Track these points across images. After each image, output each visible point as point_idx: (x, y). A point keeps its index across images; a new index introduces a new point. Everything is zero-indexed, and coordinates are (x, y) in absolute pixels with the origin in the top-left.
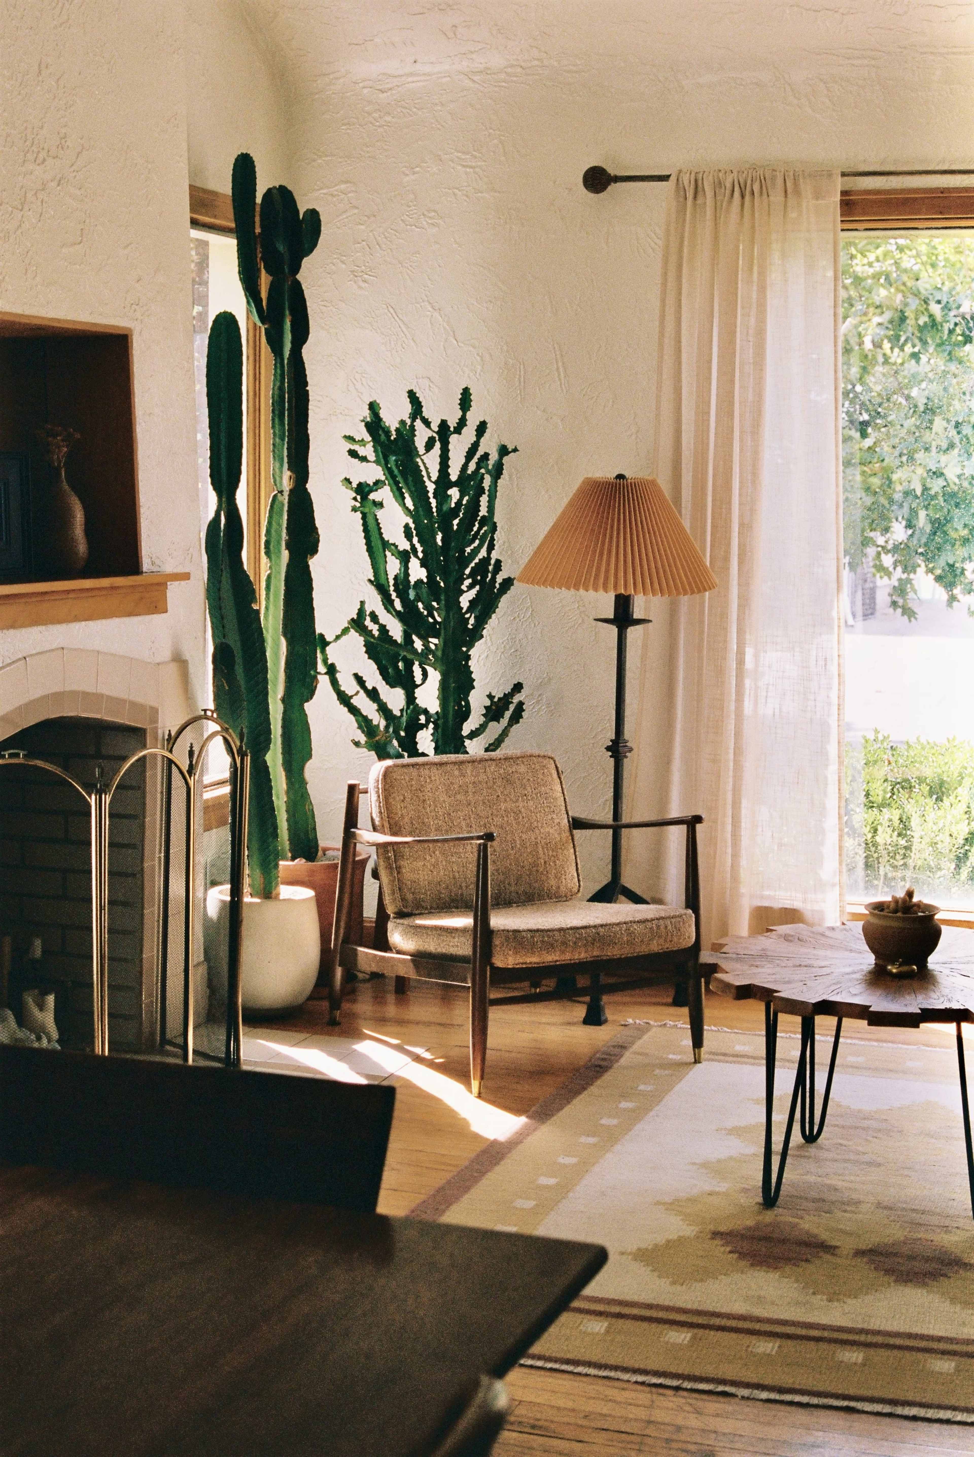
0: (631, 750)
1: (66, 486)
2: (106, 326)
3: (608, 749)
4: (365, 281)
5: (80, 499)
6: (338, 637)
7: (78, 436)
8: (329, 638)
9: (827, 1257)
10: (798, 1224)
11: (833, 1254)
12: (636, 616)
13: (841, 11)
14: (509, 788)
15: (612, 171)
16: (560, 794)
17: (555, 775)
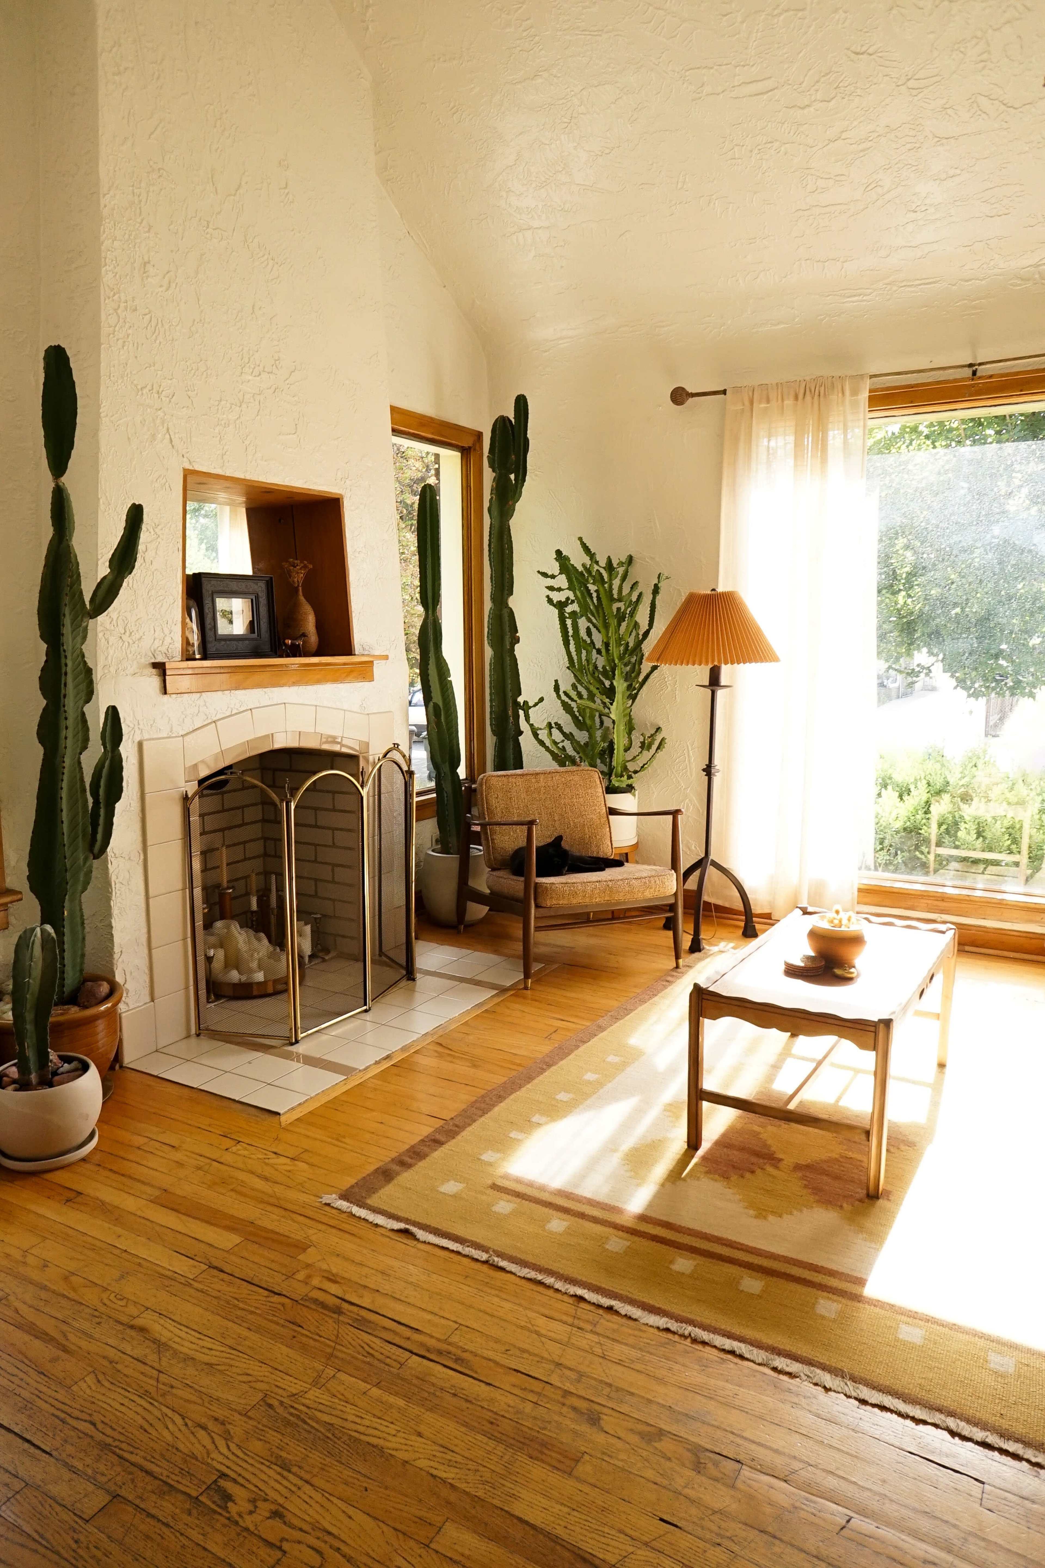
0: (718, 771)
1: (302, 598)
2: (319, 491)
3: (704, 770)
4: (536, 475)
5: (312, 607)
6: (536, 705)
7: (311, 566)
8: (531, 704)
9: (770, 1169)
10: (759, 1133)
11: (777, 1168)
12: (722, 684)
13: (841, 260)
14: (567, 790)
15: (690, 389)
16: (601, 794)
17: (598, 782)
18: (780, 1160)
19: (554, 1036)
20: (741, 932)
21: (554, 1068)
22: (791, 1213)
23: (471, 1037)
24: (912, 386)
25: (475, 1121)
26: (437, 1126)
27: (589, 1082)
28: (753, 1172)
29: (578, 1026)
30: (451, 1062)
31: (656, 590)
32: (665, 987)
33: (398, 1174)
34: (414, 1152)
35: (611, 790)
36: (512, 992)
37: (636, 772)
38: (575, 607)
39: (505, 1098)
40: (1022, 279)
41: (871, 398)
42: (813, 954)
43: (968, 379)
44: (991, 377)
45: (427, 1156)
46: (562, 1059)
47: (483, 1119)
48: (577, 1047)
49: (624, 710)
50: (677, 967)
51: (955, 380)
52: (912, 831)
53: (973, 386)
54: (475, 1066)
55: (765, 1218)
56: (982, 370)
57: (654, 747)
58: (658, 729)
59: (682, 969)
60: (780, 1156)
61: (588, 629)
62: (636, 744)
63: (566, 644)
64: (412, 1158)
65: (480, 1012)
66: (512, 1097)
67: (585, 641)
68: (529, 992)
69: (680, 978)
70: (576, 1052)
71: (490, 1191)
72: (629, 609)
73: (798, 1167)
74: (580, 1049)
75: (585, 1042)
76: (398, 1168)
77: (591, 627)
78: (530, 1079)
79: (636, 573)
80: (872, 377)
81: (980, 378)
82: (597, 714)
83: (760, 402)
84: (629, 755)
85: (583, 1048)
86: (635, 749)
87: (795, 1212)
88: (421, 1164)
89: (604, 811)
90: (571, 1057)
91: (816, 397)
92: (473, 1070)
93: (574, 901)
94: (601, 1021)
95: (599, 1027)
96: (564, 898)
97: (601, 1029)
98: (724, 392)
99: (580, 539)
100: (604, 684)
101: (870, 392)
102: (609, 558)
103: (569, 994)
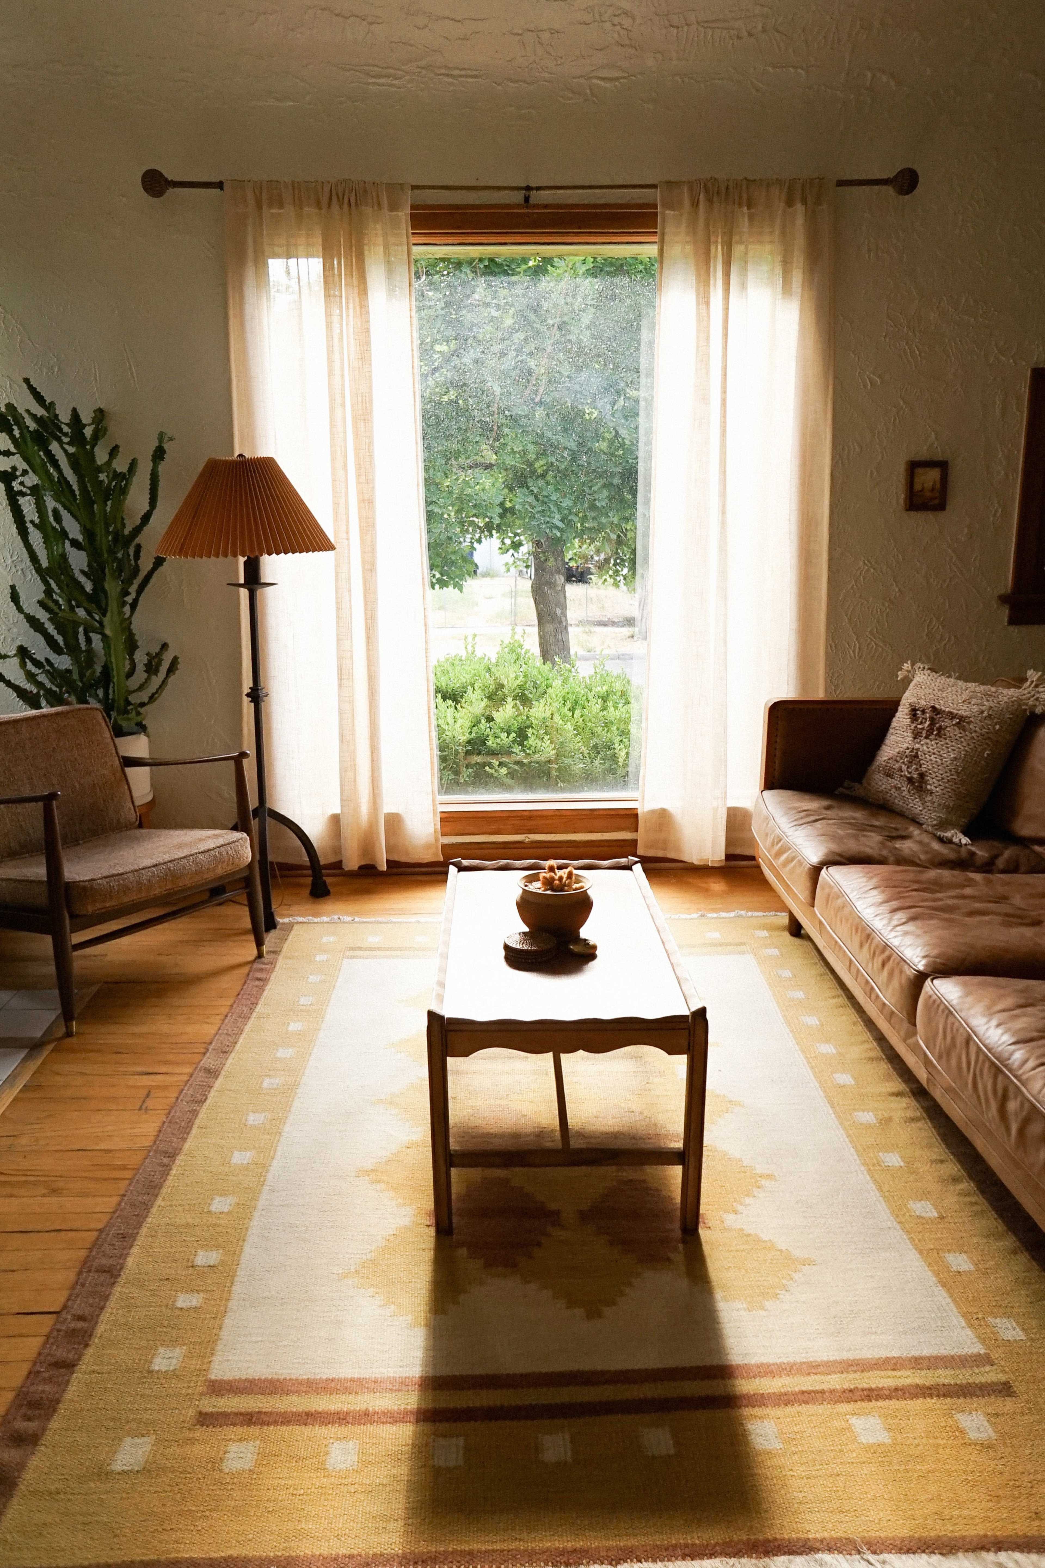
0: (267, 695)
3: (248, 695)
9: (554, 1232)
11: (561, 1226)
12: (264, 581)
15: (169, 176)
16: (109, 740)
17: (103, 724)
18: (558, 1213)
19: (149, 1103)
20: (308, 891)
21: (180, 1159)
22: (622, 1294)
23: (24, 1141)
24: (458, 207)
25: (107, 1298)
26: (45, 1330)
27: (245, 1168)
28: (539, 1244)
29: (176, 1078)
30: (11, 1196)
31: (159, 454)
32: (262, 989)
33: (21, 1466)
34: (31, 1405)
35: (119, 732)
36: (50, 1047)
37: (142, 705)
38: (32, 479)
39: (134, 1237)
40: (573, 92)
41: (413, 216)
42: (527, 929)
43: (517, 206)
44: (546, 206)
45: (58, 1401)
46: (184, 1140)
47: (117, 1289)
48: (195, 1113)
49: (121, 623)
50: (260, 956)
51: (508, 206)
52: (477, 745)
53: (527, 215)
54: (54, 1191)
55: (600, 1315)
56: (537, 197)
57: (163, 669)
58: (165, 646)
59: (267, 957)
60: (553, 1206)
61: (55, 512)
62: (140, 667)
63: (23, 533)
64: (29, 1419)
65: (16, 1092)
66: (144, 1231)
67: (54, 528)
68: (74, 1040)
69: (271, 971)
70: (197, 1122)
71: (199, 1433)
72: (114, 483)
73: (584, 1217)
74: (201, 1116)
75: (202, 1102)
76: (13, 1452)
77: (61, 509)
78: (153, 1188)
79: (117, 433)
80: (414, 187)
81: (535, 206)
82: (81, 629)
83: (270, 206)
84: (134, 682)
85: (204, 1112)
86: (140, 674)
87: (627, 1290)
88: (54, 1424)
89: (117, 762)
90: (194, 1131)
91: (346, 206)
92: (54, 1200)
93: (126, 899)
94: (208, 1061)
95: (208, 1071)
96: (111, 898)
97: (213, 1073)
98: (220, 185)
99: (27, 381)
100: (83, 588)
101: (413, 207)
102: (74, 410)
103: (136, 1029)
